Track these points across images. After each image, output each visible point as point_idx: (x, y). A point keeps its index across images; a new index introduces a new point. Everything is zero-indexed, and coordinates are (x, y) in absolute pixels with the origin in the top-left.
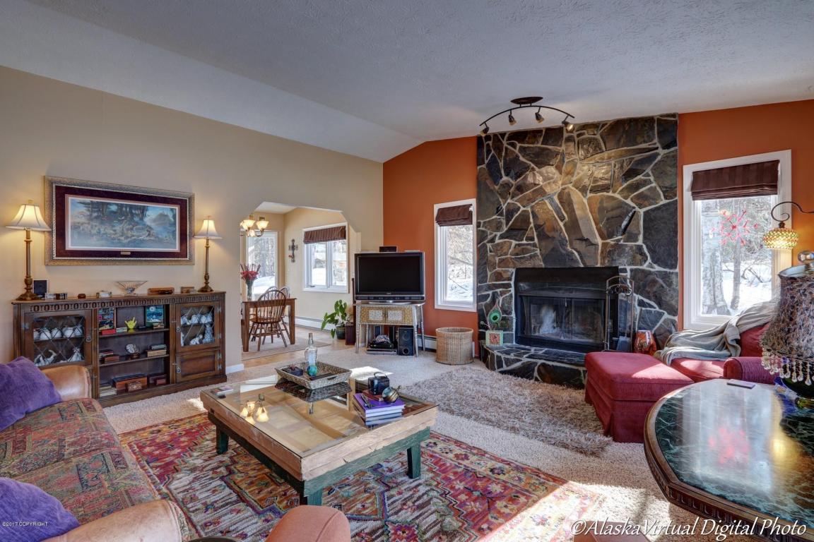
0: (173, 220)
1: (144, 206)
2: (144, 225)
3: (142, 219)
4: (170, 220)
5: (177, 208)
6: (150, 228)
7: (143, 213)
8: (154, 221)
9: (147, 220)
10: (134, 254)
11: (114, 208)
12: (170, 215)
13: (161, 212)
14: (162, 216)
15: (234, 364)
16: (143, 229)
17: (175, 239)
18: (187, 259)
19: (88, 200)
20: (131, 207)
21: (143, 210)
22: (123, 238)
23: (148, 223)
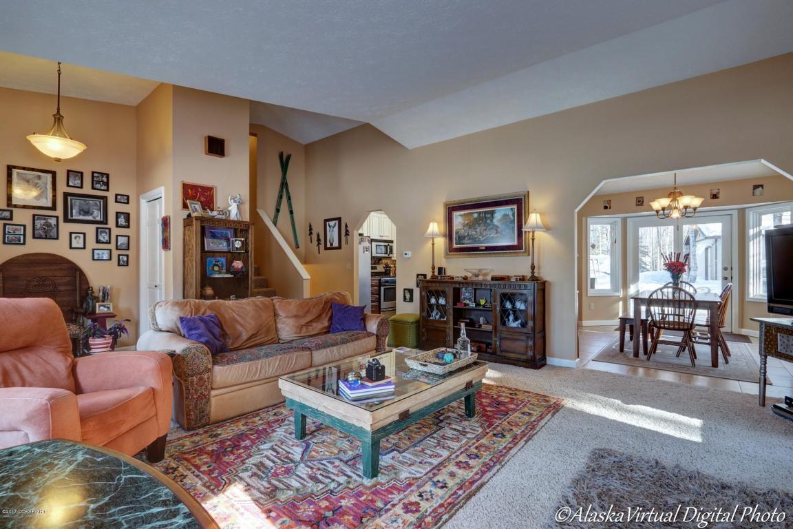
0: (512, 217)
1: (493, 211)
2: (493, 225)
3: (492, 221)
4: (510, 218)
5: (515, 207)
6: (498, 227)
7: (492, 215)
8: (500, 221)
9: (495, 221)
10: (488, 249)
11: (476, 215)
12: (510, 213)
13: (503, 213)
14: (506, 216)
15: (561, 358)
16: (492, 228)
17: (514, 234)
18: (523, 251)
19: (462, 213)
20: (485, 212)
21: (493, 213)
22: (480, 237)
23: (496, 223)
